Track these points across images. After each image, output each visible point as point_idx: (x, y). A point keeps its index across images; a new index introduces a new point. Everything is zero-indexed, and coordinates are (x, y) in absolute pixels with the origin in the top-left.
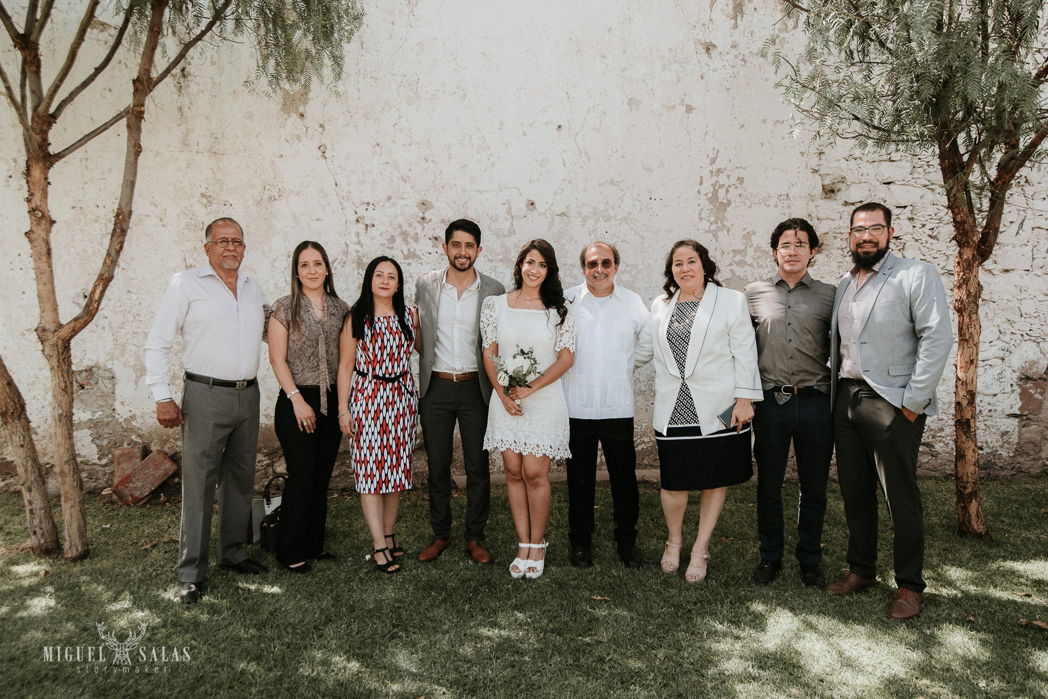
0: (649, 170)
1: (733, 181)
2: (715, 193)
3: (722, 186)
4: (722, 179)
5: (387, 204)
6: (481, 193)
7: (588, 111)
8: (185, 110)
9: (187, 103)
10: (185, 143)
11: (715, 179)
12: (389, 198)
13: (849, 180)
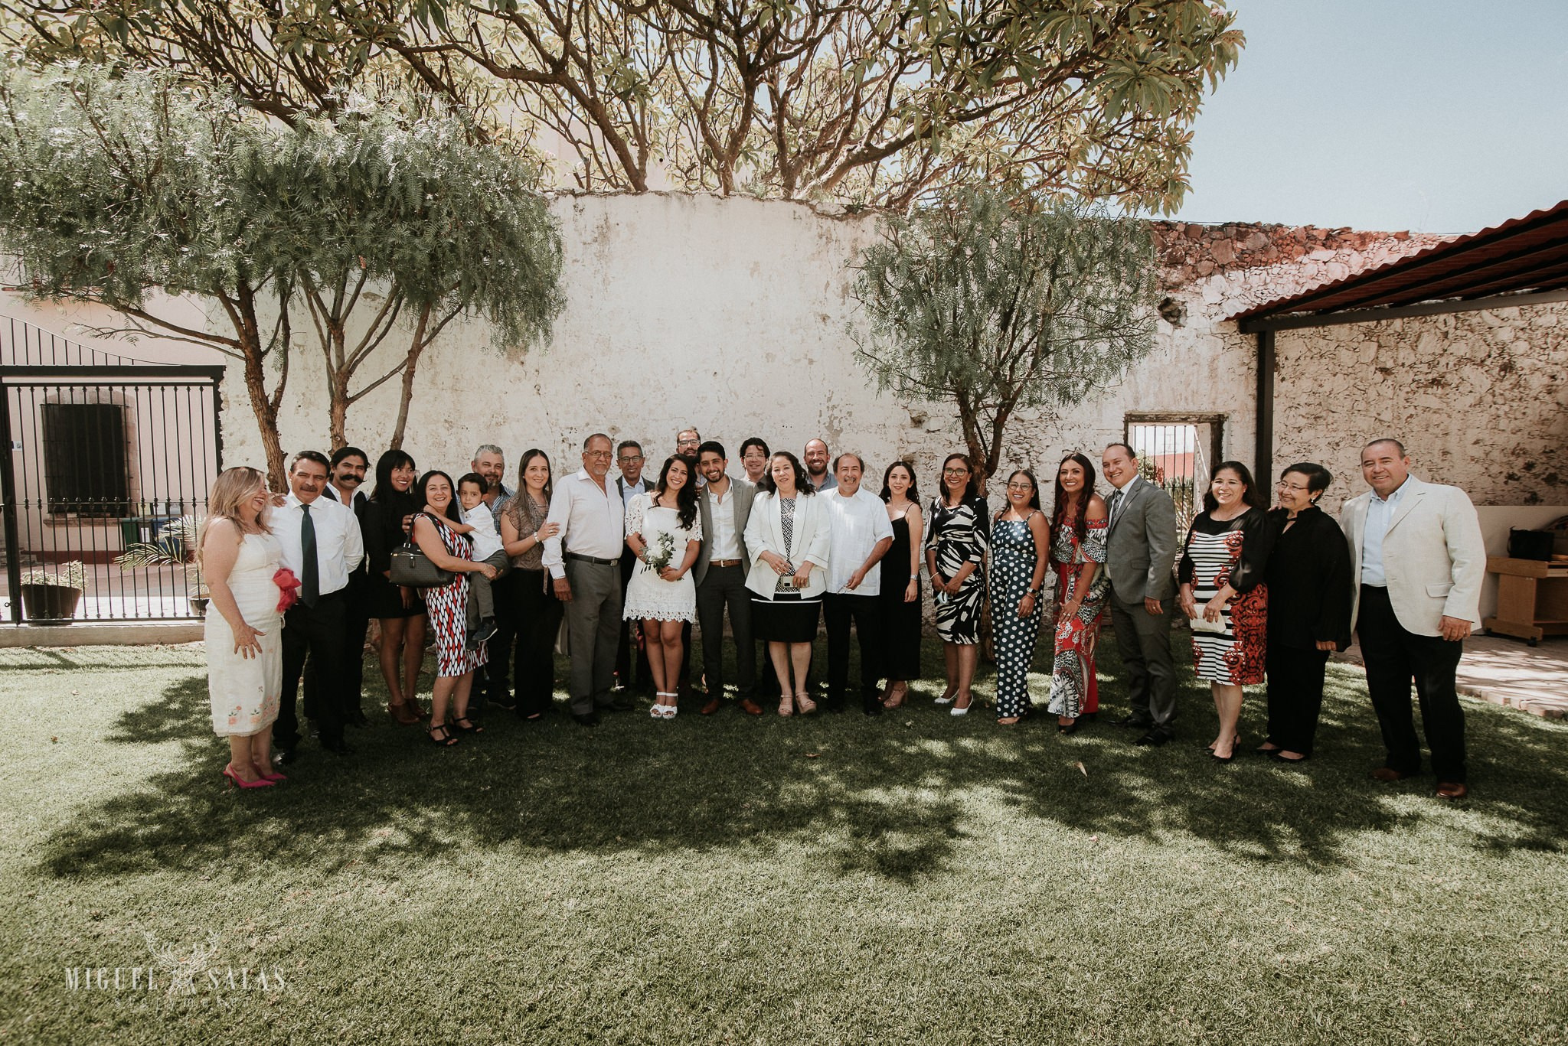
0: (782, 405)
1: (844, 414)
2: (831, 422)
3: (836, 418)
4: (836, 412)
5: (586, 429)
6: (657, 421)
7: (737, 362)
8: (434, 358)
9: (436, 353)
10: (433, 382)
11: (830, 412)
12: (587, 424)
13: (929, 414)
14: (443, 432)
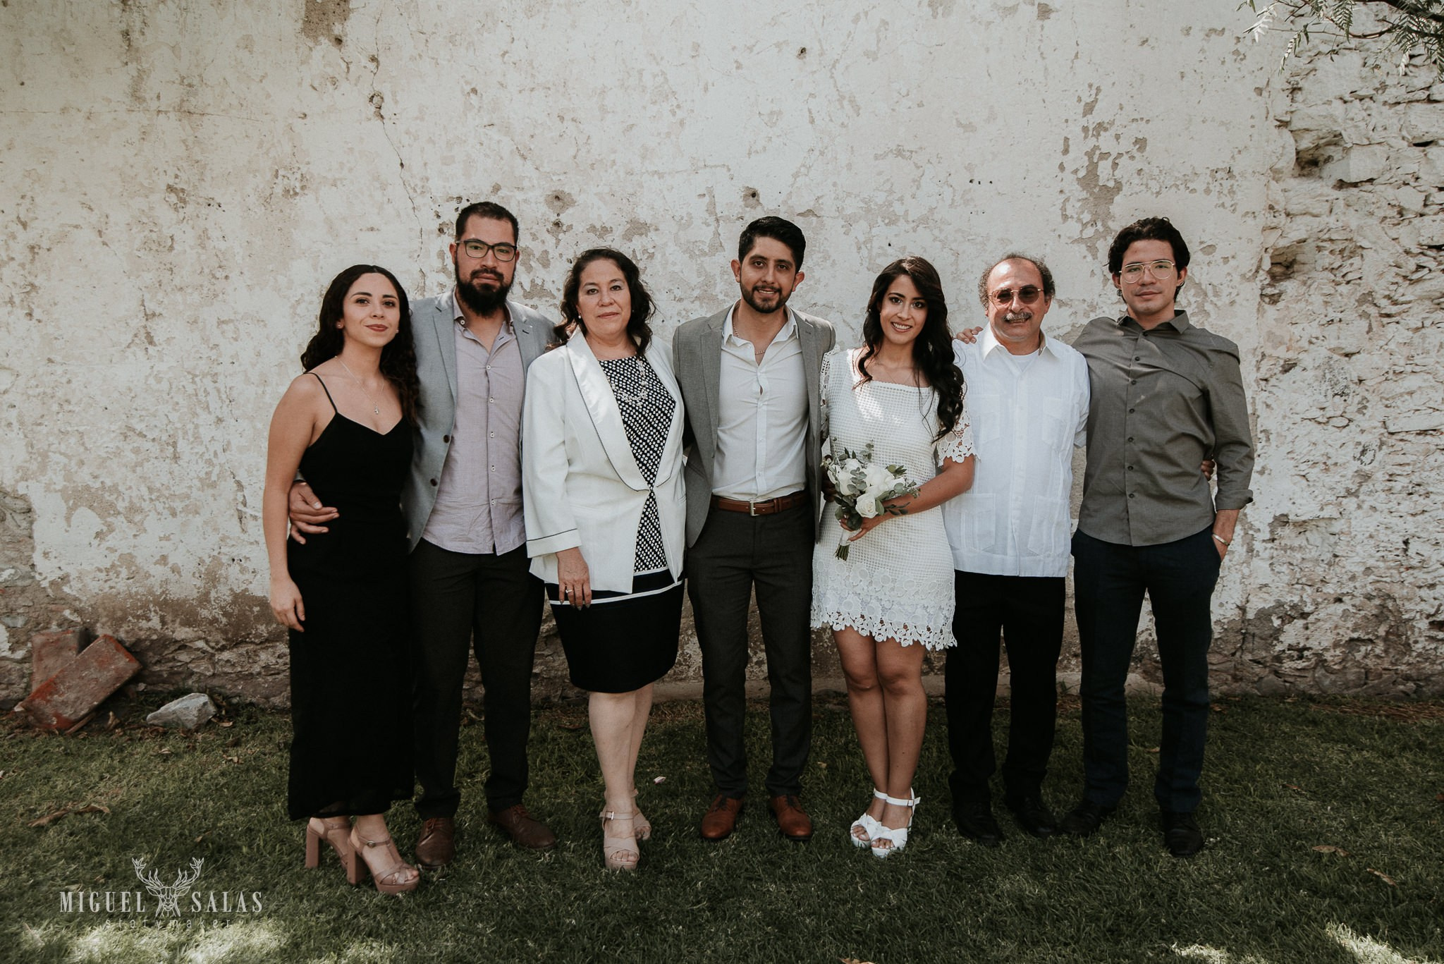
0: (969, 127)
1: (1126, 145)
2: (1092, 169)
3: (1104, 156)
4: (1106, 142)
6: (661, 175)
7: (856, 19)
8: (135, 36)
9: (138, 25)
10: (136, 95)
11: (1092, 142)
12: (497, 189)
13: (1350, 136)
14: (165, 215)
